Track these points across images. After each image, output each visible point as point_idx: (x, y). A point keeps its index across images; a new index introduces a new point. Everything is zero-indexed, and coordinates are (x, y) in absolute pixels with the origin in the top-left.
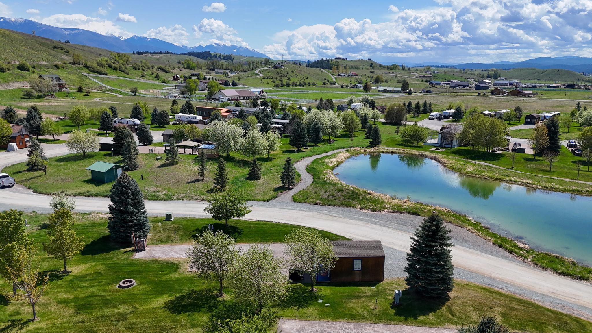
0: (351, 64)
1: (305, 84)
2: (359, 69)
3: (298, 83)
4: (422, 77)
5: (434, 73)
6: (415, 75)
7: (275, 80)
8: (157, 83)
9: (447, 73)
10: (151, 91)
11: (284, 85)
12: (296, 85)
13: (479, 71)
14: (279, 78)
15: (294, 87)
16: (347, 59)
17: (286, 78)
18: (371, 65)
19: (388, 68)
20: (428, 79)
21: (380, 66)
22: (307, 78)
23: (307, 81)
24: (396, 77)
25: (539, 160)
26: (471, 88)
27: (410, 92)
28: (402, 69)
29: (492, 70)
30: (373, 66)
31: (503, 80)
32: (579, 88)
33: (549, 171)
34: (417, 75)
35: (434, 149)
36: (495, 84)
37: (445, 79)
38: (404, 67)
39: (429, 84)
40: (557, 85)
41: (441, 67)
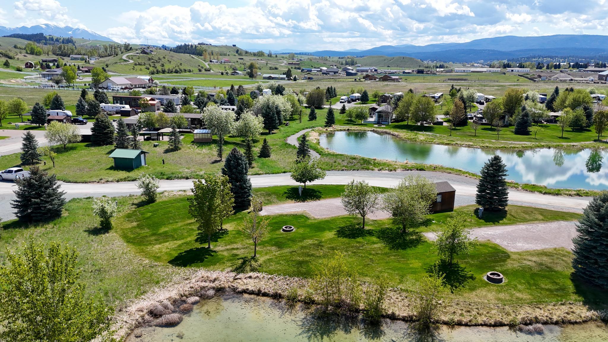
0: (217, 50)
1: (181, 70)
2: (226, 55)
3: (174, 70)
4: (291, 64)
5: (301, 60)
6: (283, 62)
7: (148, 66)
8: (12, 71)
9: (313, 60)
10: (12, 81)
11: (160, 72)
12: (171, 72)
13: (336, 59)
14: (152, 65)
15: (170, 74)
16: (211, 45)
17: (160, 64)
18: (237, 52)
19: (255, 55)
20: (297, 66)
21: (247, 52)
22: (181, 64)
23: (182, 68)
24: (267, 64)
25: (459, 130)
26: (341, 75)
27: (295, 79)
28: (268, 55)
29: (348, 58)
30: (239, 52)
31: (359, 66)
32: (427, 73)
33: (475, 136)
34: (285, 62)
35: (376, 126)
36: (358, 71)
37: (312, 66)
38: (271, 54)
39: (300, 71)
40: (410, 71)
41: (300, 54)
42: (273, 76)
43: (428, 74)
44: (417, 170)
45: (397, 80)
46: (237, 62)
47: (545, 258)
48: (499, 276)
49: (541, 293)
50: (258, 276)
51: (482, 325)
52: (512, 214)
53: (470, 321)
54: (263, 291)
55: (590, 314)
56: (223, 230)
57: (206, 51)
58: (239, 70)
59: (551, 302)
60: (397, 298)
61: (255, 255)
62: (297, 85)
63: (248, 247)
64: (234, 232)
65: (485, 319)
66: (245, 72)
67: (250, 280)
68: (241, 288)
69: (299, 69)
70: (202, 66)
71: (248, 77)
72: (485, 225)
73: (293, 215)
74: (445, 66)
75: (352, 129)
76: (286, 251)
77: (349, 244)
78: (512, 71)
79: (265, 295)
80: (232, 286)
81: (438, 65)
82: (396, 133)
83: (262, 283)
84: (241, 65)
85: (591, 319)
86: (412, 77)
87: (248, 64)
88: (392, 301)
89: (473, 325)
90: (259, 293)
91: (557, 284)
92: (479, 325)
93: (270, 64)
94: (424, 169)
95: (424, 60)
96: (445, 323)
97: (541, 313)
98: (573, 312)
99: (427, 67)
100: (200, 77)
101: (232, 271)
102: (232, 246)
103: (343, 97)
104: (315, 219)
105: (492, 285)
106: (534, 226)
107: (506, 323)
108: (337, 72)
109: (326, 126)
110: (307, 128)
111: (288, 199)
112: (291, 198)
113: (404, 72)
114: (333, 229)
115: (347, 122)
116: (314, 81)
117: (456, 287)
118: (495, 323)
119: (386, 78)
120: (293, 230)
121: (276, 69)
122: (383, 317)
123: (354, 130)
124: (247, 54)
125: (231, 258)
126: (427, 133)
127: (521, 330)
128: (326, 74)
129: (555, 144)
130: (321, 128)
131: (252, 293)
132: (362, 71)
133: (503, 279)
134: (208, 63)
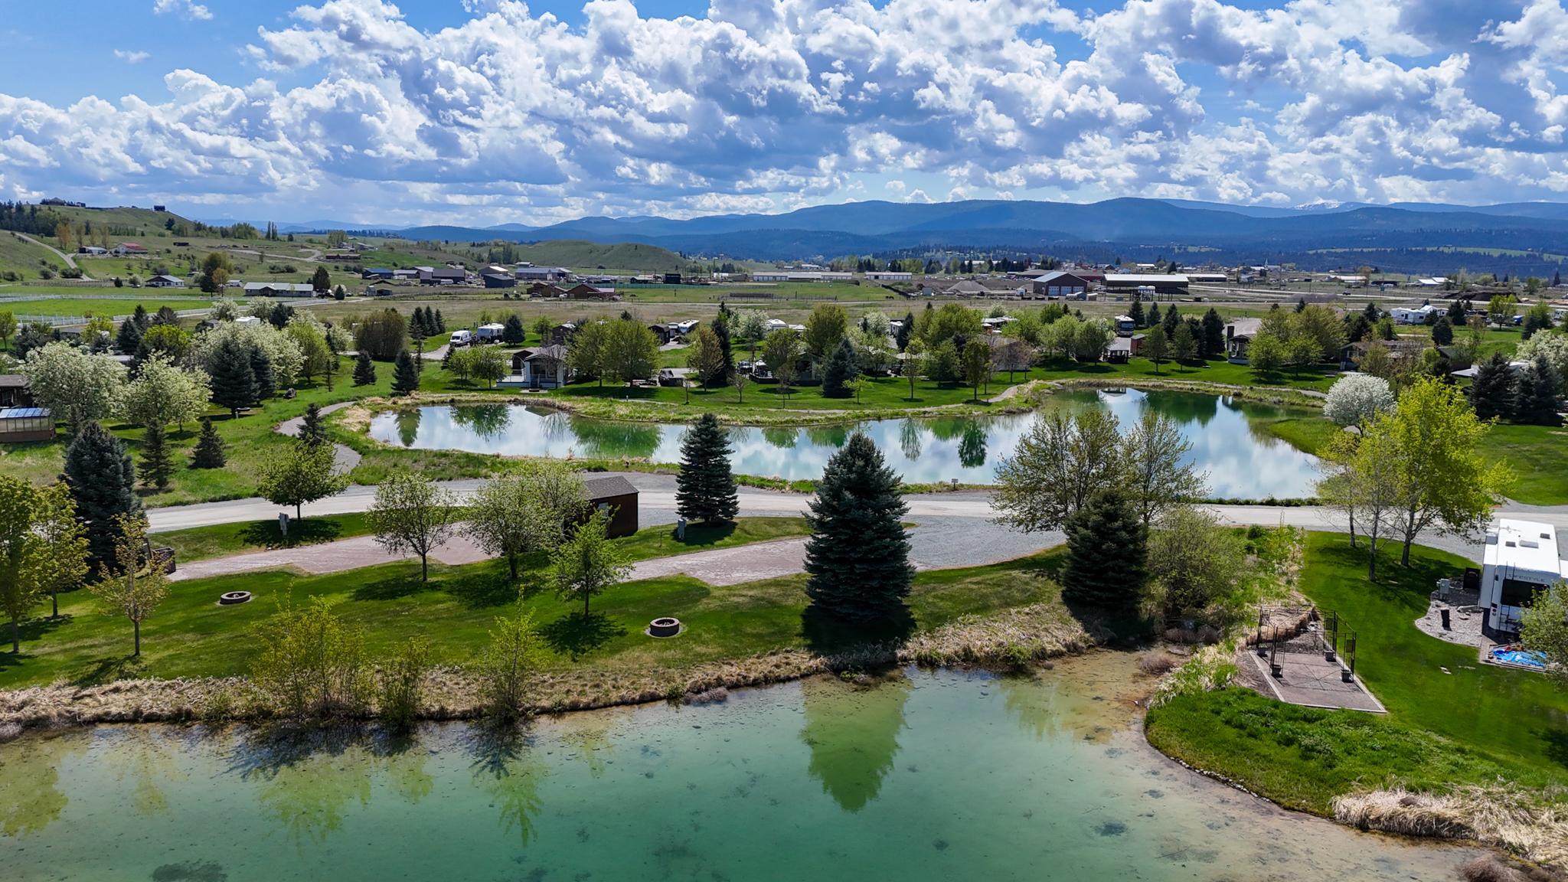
2: (133, 234)
4: (333, 258)
5: (362, 248)
9: (396, 250)
16: (83, 205)
18: (170, 224)
19: (225, 233)
20: (352, 265)
21: (199, 227)
24: (261, 258)
25: (711, 393)
26: (475, 285)
27: (339, 295)
28: (268, 237)
29: (497, 245)
30: (176, 226)
31: (527, 266)
32: (688, 283)
33: (740, 403)
34: (318, 253)
35: (527, 391)
36: (520, 276)
37: (395, 265)
38: (275, 233)
39: (361, 275)
40: (649, 277)
41: (364, 233)
42: (273, 286)
43: (691, 284)
44: (589, 470)
45: (611, 297)
46: (169, 251)
47: (772, 590)
48: (672, 622)
49: (741, 642)
50: (136, 686)
51: (617, 704)
52: (747, 528)
53: (594, 701)
54: (146, 712)
55: (814, 663)
56: (59, 617)
57: (66, 221)
58: (175, 275)
59: (754, 653)
60: (457, 684)
61: (137, 653)
62: (341, 309)
63: (123, 641)
64: (91, 619)
65: (623, 692)
66: (192, 279)
67: (115, 696)
68: (89, 713)
69: (356, 270)
70: (54, 263)
71: (198, 290)
72: (687, 551)
73: (257, 574)
74: (735, 267)
75: (463, 398)
76: (220, 637)
77: (378, 609)
78: (877, 277)
79: (152, 718)
80: (68, 711)
81: (720, 265)
82: (567, 404)
83: (145, 698)
84: (181, 261)
85: (817, 671)
86: (649, 291)
87: (203, 257)
88: (445, 689)
89: (601, 707)
90: (137, 717)
91: (774, 624)
92: (611, 706)
93: (272, 258)
94: (605, 467)
95: (690, 254)
96: (544, 711)
97: (730, 671)
98: (787, 664)
99: (693, 271)
100: (47, 293)
101: (70, 685)
102: (80, 644)
103: (459, 333)
104: (311, 576)
105: (656, 640)
106: (779, 544)
107: (662, 695)
108: (463, 279)
109: (393, 395)
110: (342, 401)
111: (248, 544)
112: (258, 541)
113: (633, 281)
114: (350, 588)
115: (453, 385)
116: (394, 299)
117: (584, 651)
118: (642, 696)
119: (583, 292)
120: (248, 598)
121: (290, 270)
122: (420, 718)
123: (468, 401)
124: (200, 233)
125: (73, 663)
126: (637, 401)
127: (688, 702)
128: (431, 283)
129: (890, 411)
130: (379, 400)
131: (119, 719)
132: (531, 277)
133: (681, 628)
134: (73, 255)
